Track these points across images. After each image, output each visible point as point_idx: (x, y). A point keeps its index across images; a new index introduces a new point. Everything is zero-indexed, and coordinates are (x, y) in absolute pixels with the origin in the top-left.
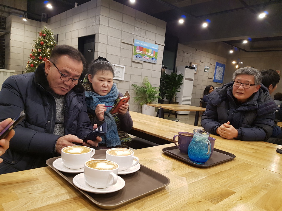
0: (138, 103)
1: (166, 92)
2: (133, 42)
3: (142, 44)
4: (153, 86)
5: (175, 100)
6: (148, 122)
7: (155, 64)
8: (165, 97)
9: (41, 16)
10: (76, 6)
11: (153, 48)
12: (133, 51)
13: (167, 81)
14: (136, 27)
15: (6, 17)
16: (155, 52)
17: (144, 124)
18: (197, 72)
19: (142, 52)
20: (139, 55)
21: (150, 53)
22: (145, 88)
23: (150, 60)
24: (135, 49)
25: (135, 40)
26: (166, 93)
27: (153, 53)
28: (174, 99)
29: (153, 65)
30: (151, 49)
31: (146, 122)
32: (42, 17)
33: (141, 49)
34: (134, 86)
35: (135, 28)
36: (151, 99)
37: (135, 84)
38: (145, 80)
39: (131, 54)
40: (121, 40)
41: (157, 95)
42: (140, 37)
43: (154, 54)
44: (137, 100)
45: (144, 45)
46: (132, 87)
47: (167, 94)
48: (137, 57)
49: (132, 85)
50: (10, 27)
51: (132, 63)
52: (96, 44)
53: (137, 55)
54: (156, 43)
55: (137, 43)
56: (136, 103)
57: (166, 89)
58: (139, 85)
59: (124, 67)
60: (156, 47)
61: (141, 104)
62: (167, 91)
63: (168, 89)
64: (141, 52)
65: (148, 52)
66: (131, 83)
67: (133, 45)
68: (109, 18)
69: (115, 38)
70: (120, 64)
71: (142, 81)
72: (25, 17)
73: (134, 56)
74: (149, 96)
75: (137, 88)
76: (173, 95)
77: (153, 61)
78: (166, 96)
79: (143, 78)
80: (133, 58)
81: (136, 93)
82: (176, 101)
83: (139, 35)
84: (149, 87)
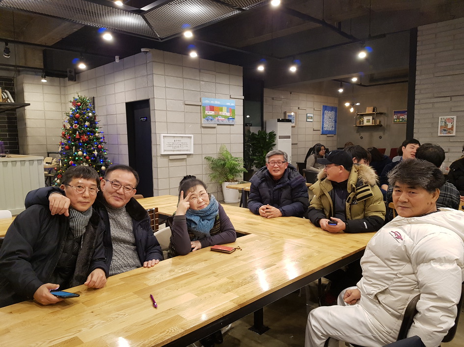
0: (216, 181)
2: (200, 102)
3: (212, 102)
4: (234, 156)
7: (233, 125)
8: (254, 166)
10: (117, 60)
11: (228, 104)
12: (201, 113)
13: (254, 143)
14: (203, 81)
18: (296, 124)
19: (213, 112)
20: (210, 117)
21: (225, 112)
22: (224, 160)
23: (226, 122)
24: (204, 110)
25: (202, 99)
26: (254, 159)
29: (231, 127)
30: (226, 106)
33: (212, 108)
34: (208, 159)
35: (201, 82)
36: (232, 174)
37: (209, 156)
38: (222, 149)
39: (200, 117)
40: (185, 101)
41: (241, 166)
42: (208, 94)
43: (230, 112)
44: (214, 177)
45: (216, 102)
46: (206, 161)
47: (256, 162)
48: (208, 120)
49: (205, 158)
51: (202, 129)
52: (152, 112)
53: (207, 117)
54: (231, 97)
55: (206, 101)
56: (213, 181)
57: (254, 155)
58: (215, 157)
59: (192, 136)
61: (221, 182)
62: (255, 157)
65: (222, 111)
66: (204, 156)
67: (201, 106)
69: (175, 100)
70: (186, 133)
71: (218, 150)
73: (203, 120)
74: (230, 170)
75: (212, 161)
79: (219, 146)
80: (202, 122)
81: (212, 168)
83: (207, 91)
84: (228, 157)
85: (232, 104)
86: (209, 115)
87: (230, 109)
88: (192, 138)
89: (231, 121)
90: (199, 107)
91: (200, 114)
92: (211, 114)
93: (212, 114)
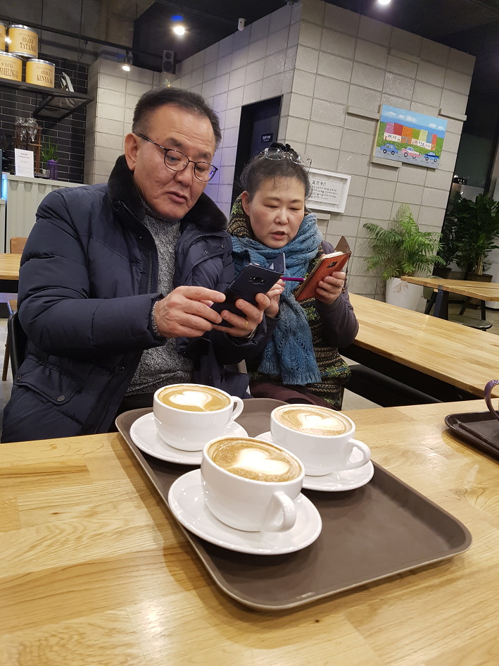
0: (377, 273)
1: (458, 247)
2: (379, 112)
3: (401, 117)
4: (423, 230)
5: (484, 270)
6: (402, 328)
7: (433, 169)
8: (455, 260)
9: (162, 57)
10: (241, 27)
11: (433, 126)
12: (375, 135)
13: (464, 218)
14: (390, 72)
15: (88, 65)
16: (435, 138)
17: (391, 333)
19: (400, 137)
20: (392, 147)
21: (423, 142)
22: (401, 234)
23: (421, 160)
24: (383, 130)
25: (383, 107)
26: (457, 249)
27: (431, 139)
28: (481, 267)
29: (429, 172)
30: (426, 129)
31: (395, 328)
32: (165, 59)
33: (398, 129)
34: (369, 228)
35: (388, 74)
36: (413, 264)
37: (373, 222)
38: (401, 213)
39: (371, 143)
40: (348, 107)
41: (432, 254)
42: (397, 99)
43: (432, 143)
44: (375, 264)
45: (409, 118)
46: (364, 232)
47: (460, 254)
48: (385, 152)
49: (365, 225)
50: (95, 88)
51: (371, 168)
52: (282, 120)
53: (385, 146)
54: (442, 113)
55: (390, 114)
56: (371, 273)
57: (459, 239)
58: (385, 227)
59: (349, 177)
60: (439, 125)
61: (386, 275)
62: (461, 245)
63: (466, 238)
64: (397, 138)
65: (417, 138)
66: (363, 222)
67: (378, 120)
68: (320, 50)
69: (330, 102)
70: (339, 170)
71: (394, 215)
72: (128, 63)
73: (377, 149)
74: (409, 255)
75: (377, 234)
76: (478, 255)
77: (430, 163)
78: (457, 257)
79: (397, 207)
80: (374, 154)
81: (375, 247)
82: (486, 273)
83: (396, 94)
84: (410, 231)
85: (441, 128)
86: (390, 143)
87: (435, 136)
88: (349, 182)
89: (431, 160)
90: (374, 123)
91: (372, 137)
92: (393, 140)
93: (396, 140)
